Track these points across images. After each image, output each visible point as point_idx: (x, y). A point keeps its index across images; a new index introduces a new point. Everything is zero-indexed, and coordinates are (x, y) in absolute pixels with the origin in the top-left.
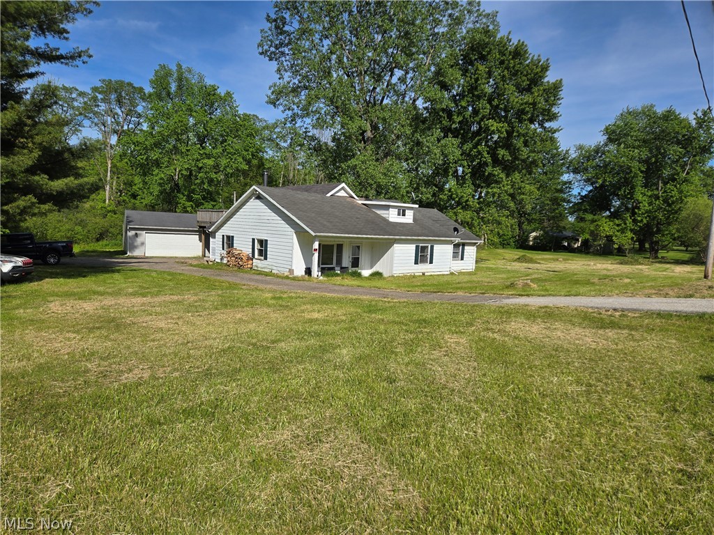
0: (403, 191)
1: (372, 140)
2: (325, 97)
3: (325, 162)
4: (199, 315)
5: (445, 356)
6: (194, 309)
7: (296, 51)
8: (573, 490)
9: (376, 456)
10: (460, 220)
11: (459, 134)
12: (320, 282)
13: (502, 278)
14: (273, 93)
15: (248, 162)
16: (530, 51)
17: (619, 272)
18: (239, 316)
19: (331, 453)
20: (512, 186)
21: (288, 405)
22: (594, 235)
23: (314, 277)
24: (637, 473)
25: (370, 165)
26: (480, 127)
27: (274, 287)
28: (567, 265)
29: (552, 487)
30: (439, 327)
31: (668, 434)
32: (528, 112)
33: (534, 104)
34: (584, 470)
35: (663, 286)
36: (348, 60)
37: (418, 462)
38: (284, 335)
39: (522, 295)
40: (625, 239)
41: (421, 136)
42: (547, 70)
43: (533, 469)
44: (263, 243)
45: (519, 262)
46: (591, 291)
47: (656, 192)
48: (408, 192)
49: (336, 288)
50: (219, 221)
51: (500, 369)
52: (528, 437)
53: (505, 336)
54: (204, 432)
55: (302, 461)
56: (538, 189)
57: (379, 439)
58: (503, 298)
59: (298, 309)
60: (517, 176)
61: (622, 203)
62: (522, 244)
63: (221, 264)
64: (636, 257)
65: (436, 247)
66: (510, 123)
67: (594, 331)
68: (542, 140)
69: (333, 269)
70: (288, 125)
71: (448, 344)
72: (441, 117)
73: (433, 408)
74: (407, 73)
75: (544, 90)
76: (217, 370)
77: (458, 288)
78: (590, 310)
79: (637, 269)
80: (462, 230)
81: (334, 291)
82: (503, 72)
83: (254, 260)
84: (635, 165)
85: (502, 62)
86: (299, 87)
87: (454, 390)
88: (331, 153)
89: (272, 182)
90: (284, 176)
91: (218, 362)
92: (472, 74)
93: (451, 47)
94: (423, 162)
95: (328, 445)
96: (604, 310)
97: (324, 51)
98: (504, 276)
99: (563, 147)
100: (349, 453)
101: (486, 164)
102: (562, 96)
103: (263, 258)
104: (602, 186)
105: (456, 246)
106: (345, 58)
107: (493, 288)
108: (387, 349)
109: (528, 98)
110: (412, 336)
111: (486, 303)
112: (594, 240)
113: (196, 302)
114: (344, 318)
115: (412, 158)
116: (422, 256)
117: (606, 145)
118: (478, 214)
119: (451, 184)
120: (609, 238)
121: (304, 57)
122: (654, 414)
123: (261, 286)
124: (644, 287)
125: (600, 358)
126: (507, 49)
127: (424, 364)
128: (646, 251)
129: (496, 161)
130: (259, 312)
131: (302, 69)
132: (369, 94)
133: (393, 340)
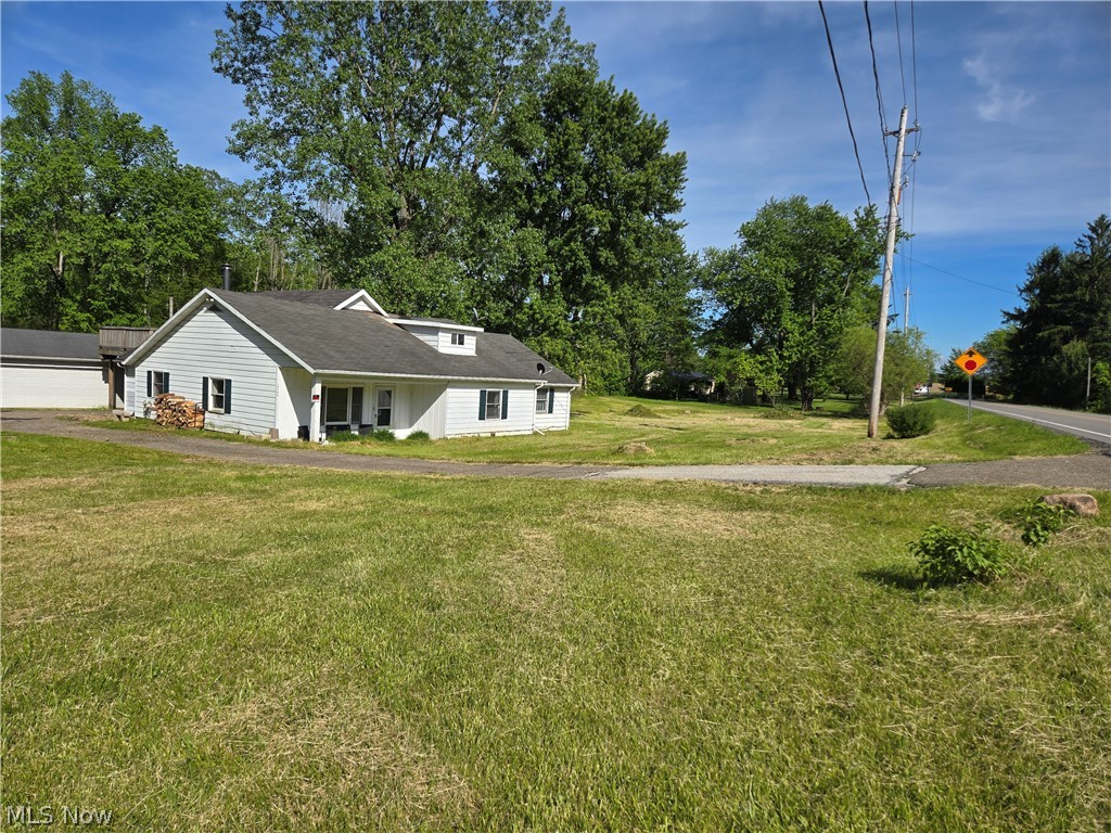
0: (460, 306)
1: (410, 224)
2: (329, 150)
3: (332, 255)
4: (98, 512)
5: (519, 561)
6: (88, 501)
7: (280, 72)
8: (692, 750)
9: (403, 730)
10: (546, 353)
11: (543, 222)
12: (325, 449)
13: (608, 440)
14: (238, 136)
15: (196, 248)
16: (641, 107)
17: (763, 429)
18: (174, 511)
19: (327, 733)
20: (621, 303)
21: (256, 659)
22: (731, 375)
23: (313, 442)
24: (776, 716)
25: (407, 263)
26: (574, 214)
27: (243, 460)
28: (696, 420)
29: (663, 750)
30: (512, 517)
31: (817, 657)
32: (639, 196)
33: (648, 185)
34: (707, 719)
35: (816, 449)
36: (368, 95)
37: (470, 733)
38: (256, 540)
39: (634, 465)
40: (770, 383)
41: (485, 222)
42: (665, 138)
43: (638, 725)
44: (223, 386)
45: (632, 415)
46: (726, 456)
47: (808, 319)
48: (467, 308)
49: (351, 459)
50: (142, 347)
51: (597, 577)
52: (634, 676)
53: (607, 527)
54: (96, 719)
55: (276, 752)
56: (657, 310)
57: (409, 703)
58: (608, 470)
59: (284, 496)
60: (626, 289)
61: (766, 332)
62: (635, 389)
63: (146, 420)
64: (785, 408)
65: (512, 394)
66: (615, 211)
67: (727, 514)
68: (660, 239)
69: (347, 428)
70: (267, 190)
71: (525, 543)
72: (516, 194)
73: (496, 645)
74: (462, 123)
75: (662, 166)
76: (128, 607)
77: (542, 456)
78: (724, 485)
79: (786, 425)
80: (550, 368)
81: (348, 464)
82: (604, 135)
83: (207, 415)
84: (780, 279)
85: (602, 120)
86: (284, 130)
87: (530, 615)
88: (343, 240)
89: (238, 283)
90: (262, 274)
91: (129, 594)
92: (560, 134)
93: (529, 90)
94: (490, 263)
95: (323, 721)
96: (741, 484)
97: (327, 77)
98: (610, 436)
99: (689, 251)
100: (359, 731)
101: (582, 270)
102: (686, 177)
103: (222, 410)
104: (741, 308)
105: (542, 391)
106: (363, 91)
107: (593, 455)
108: (430, 556)
109: (638, 175)
110: (470, 533)
111: (582, 478)
112: (732, 384)
113: (94, 488)
114: (361, 508)
115: (473, 255)
116: (491, 406)
117: (744, 250)
118: (573, 343)
119: (532, 298)
120: (750, 381)
121: (293, 82)
122: (799, 630)
123: (218, 458)
124: (794, 450)
125: (735, 554)
126: (609, 101)
127: (486, 576)
128: (797, 399)
129: (597, 267)
130: (213, 502)
131: (290, 101)
132: (403, 151)
133: (440, 540)
